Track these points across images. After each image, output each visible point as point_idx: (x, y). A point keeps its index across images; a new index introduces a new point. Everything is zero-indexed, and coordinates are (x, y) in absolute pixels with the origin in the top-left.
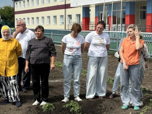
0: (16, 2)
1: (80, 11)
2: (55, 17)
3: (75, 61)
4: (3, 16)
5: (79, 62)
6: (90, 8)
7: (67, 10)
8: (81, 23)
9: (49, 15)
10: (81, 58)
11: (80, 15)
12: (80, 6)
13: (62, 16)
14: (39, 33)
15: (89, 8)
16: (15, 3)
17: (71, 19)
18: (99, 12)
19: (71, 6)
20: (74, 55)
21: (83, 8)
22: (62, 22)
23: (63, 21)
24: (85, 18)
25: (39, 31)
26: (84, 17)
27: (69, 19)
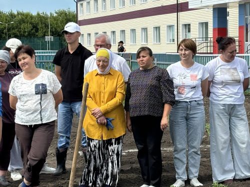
0: (81, 2)
1: (208, 16)
2: (157, 29)
3: (191, 112)
4: (54, 30)
5: (199, 114)
6: (228, 10)
7: (181, 14)
8: (209, 39)
9: (144, 26)
10: (203, 107)
11: (206, 24)
12: (207, 7)
13: (170, 27)
14: (145, 59)
15: (226, 9)
16: (79, 5)
17: (189, 31)
18: (246, 17)
19: (190, 7)
20: (188, 101)
21: (214, 9)
22: (171, 38)
23: (173, 35)
24: (218, 29)
25: (143, 57)
26: (217, 27)
27: (186, 32)
